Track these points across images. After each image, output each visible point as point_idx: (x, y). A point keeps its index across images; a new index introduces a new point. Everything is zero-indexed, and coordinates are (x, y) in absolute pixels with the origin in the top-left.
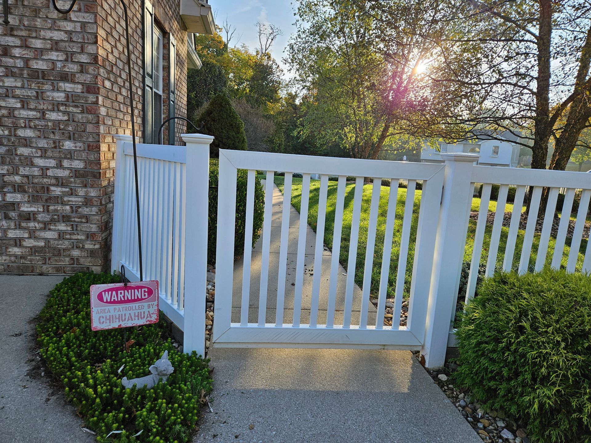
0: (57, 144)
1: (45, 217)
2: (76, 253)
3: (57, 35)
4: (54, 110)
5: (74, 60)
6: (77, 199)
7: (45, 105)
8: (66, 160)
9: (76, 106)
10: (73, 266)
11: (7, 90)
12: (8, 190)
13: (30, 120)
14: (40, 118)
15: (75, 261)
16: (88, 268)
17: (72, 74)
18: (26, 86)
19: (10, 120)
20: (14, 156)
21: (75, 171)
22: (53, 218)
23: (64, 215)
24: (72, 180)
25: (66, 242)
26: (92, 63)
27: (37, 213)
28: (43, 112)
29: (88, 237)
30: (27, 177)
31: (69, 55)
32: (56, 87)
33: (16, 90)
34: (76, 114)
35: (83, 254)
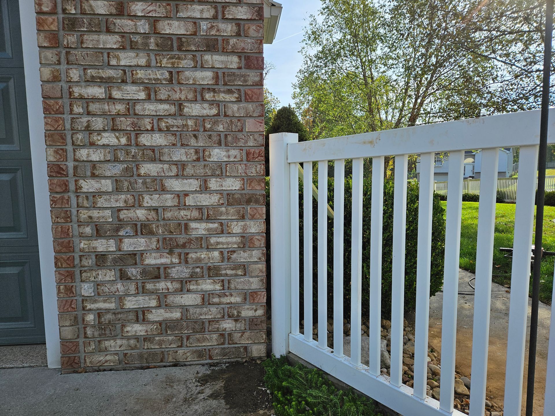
0: (201, 155)
1: (182, 271)
2: (228, 325)
4: (196, 100)
5: (227, 16)
6: (230, 239)
7: (183, 93)
8: (214, 179)
9: (230, 92)
10: (223, 346)
11: (124, 71)
12: (127, 233)
13: (160, 118)
14: (175, 115)
15: (227, 338)
16: (246, 348)
17: (223, 40)
18: (153, 63)
19: (129, 121)
20: (136, 178)
21: (228, 194)
22: (195, 272)
23: (210, 267)
24: (223, 209)
25: (214, 309)
26: (255, 19)
27: (171, 266)
28: (180, 105)
29: (245, 299)
30: (156, 209)
31: (220, 9)
32: (199, 63)
33: (138, 71)
34: (230, 105)
35: (238, 325)
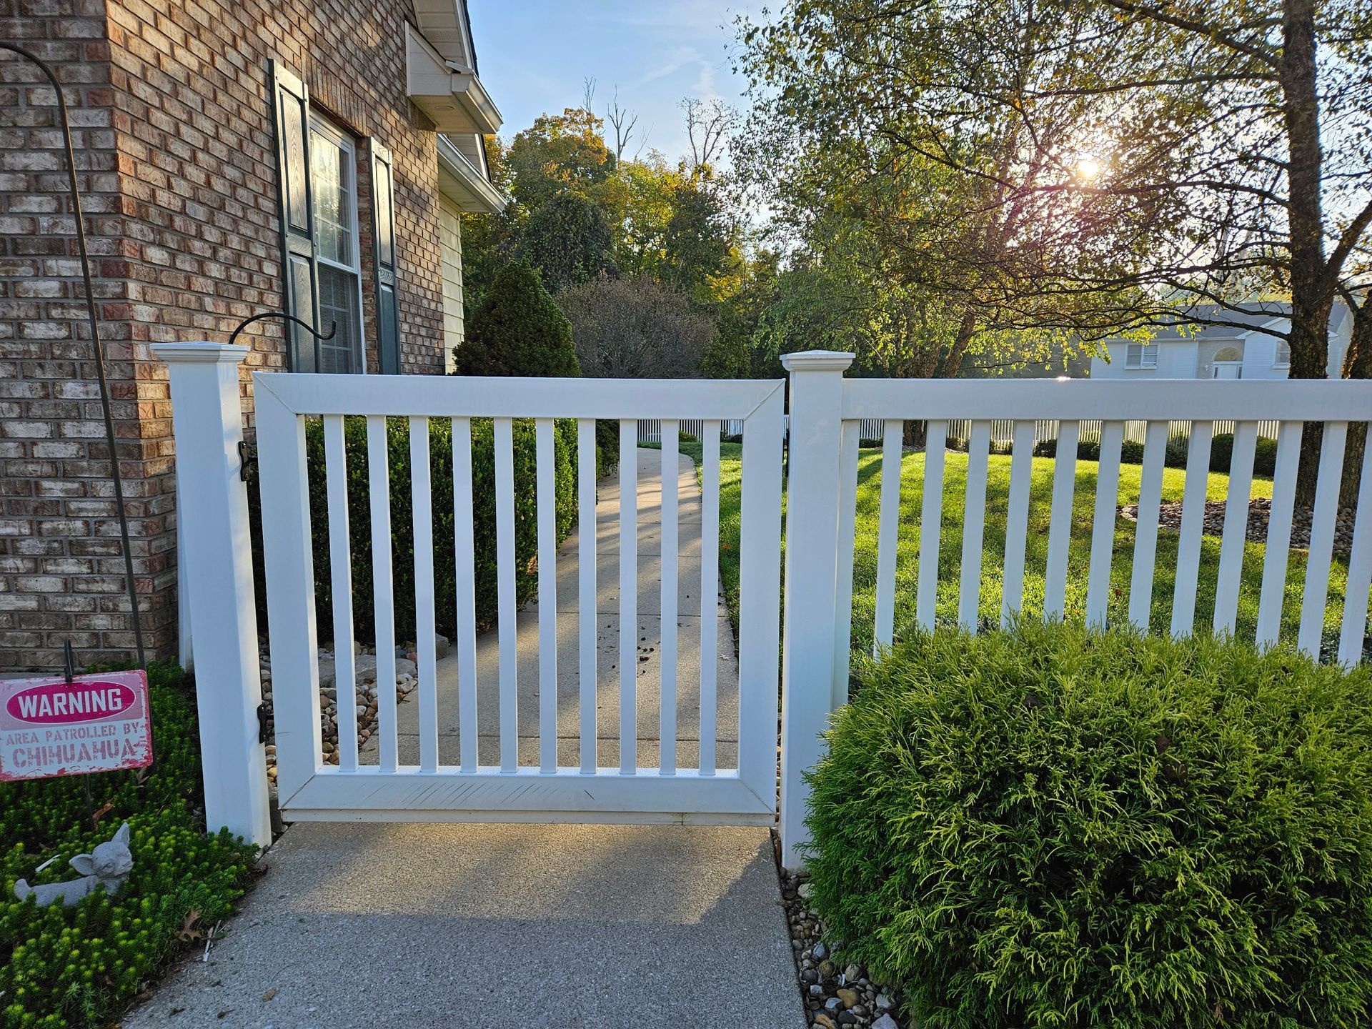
0: (50, 390)
1: (35, 546)
2: (101, 622)
3: (38, 161)
6: (96, 505)
7: (22, 309)
8: (70, 423)
9: (83, 307)
10: (96, 650)
14: (13, 338)
15: (101, 639)
16: (128, 655)
17: (70, 240)
21: (89, 444)
22: (51, 548)
23: (71, 541)
24: (84, 464)
25: (80, 599)
26: (110, 213)
27: (20, 538)
28: (20, 325)
29: (123, 587)
31: (64, 200)
32: (42, 270)
34: (84, 324)
35: (116, 623)
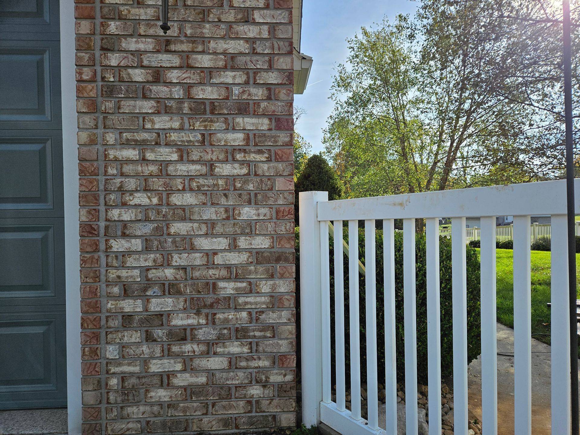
0: (231, 213)
1: (209, 333)
2: (256, 391)
3: (233, 47)
4: (227, 161)
5: (258, 81)
6: (258, 299)
7: (214, 153)
8: (243, 238)
9: (260, 152)
10: (250, 415)
11: (158, 134)
12: (154, 292)
13: (192, 178)
14: (206, 175)
15: (254, 406)
16: (274, 417)
17: (254, 103)
18: (187, 126)
19: (161, 181)
20: (166, 237)
21: (257, 253)
22: (222, 334)
23: (237, 328)
24: (252, 268)
25: (241, 374)
26: (285, 84)
27: (197, 327)
28: (212, 165)
29: (274, 363)
30: (184, 269)
31: (251, 75)
32: (231, 125)
33: (172, 134)
34: (261, 165)
35: (267, 392)
